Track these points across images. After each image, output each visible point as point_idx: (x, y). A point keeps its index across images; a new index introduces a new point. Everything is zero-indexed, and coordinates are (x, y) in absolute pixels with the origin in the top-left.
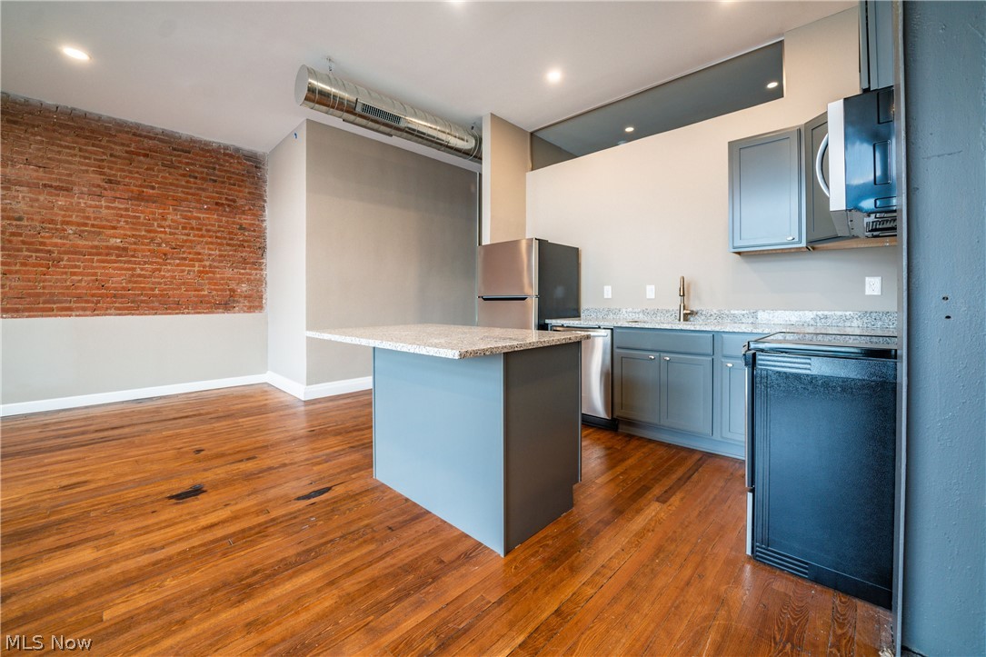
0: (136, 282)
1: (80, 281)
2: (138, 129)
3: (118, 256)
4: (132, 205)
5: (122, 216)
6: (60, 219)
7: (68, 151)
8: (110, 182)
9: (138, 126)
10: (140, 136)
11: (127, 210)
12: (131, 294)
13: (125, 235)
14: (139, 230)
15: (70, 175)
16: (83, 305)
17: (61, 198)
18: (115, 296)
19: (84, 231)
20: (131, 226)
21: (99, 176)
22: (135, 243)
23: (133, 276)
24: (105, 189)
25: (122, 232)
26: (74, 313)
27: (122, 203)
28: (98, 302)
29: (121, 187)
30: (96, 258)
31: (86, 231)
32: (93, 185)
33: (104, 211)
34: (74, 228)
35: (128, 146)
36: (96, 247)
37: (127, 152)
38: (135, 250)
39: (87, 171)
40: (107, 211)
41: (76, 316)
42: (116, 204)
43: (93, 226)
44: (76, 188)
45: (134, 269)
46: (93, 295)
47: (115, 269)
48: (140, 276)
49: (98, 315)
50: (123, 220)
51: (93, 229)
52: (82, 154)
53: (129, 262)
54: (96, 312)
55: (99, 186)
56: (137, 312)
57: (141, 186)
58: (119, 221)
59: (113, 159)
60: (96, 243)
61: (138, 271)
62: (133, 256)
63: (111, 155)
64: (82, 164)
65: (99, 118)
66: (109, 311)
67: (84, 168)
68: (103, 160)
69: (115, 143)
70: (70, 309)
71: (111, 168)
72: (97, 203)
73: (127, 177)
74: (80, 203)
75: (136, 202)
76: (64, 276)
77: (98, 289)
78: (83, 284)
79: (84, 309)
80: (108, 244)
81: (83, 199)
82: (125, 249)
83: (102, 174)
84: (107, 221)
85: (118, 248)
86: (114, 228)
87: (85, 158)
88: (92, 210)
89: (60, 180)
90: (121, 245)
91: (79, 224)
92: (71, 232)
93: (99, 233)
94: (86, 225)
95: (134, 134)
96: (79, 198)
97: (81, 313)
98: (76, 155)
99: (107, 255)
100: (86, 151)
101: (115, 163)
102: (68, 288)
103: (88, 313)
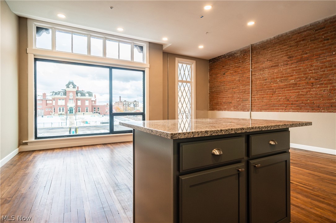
0: (300, 98)
1: (281, 99)
2: (300, 30)
3: (293, 87)
4: (298, 64)
5: (294, 70)
6: (275, 77)
7: (277, 51)
8: (290, 57)
9: (300, 29)
10: (301, 32)
11: (296, 67)
12: (298, 103)
13: (296, 78)
14: (301, 74)
15: (278, 60)
16: (282, 108)
17: (276, 69)
18: (292, 104)
19: (282, 80)
20: (298, 73)
21: (286, 57)
22: (299, 81)
23: (298, 95)
24: (289, 61)
25: (295, 77)
26: (279, 111)
27: (294, 65)
28: (286, 107)
29: (294, 58)
30: (286, 89)
31: (283, 79)
32: (285, 61)
33: (288, 70)
34: (279, 79)
35: (296, 39)
36: (286, 85)
37: (296, 42)
38: (299, 84)
39: (283, 57)
40: (289, 70)
41: (280, 112)
42: (293, 66)
43: (285, 77)
44: (279, 64)
45: (299, 92)
46: (285, 104)
47: (292, 93)
48: (301, 95)
49: (286, 112)
50: (295, 72)
51: (285, 78)
52: (281, 51)
53: (297, 89)
54: (286, 110)
55: (286, 61)
56: (300, 111)
57: (302, 55)
58: (293, 73)
59: (291, 48)
60: (286, 83)
61: (301, 93)
62: (299, 86)
63: (290, 47)
64: (281, 54)
65: (286, 34)
66: (290, 110)
67: (282, 56)
68: (287, 50)
69: (291, 41)
70: (278, 109)
71: (290, 52)
72: (286, 68)
73: (296, 53)
74: (281, 69)
75: (300, 63)
76: (277, 97)
77: (286, 101)
78: (282, 100)
79: (282, 109)
80: (290, 83)
81: (282, 67)
82: (296, 84)
83: (287, 55)
84: (289, 74)
85: (293, 84)
86: (292, 76)
87: (282, 52)
88: (284, 71)
89: (275, 63)
90: (294, 82)
91: (281, 77)
92: (278, 81)
93: (287, 80)
94: (282, 77)
95: (299, 33)
96: (281, 67)
97: (282, 111)
98: (279, 52)
99: (289, 87)
100: (282, 49)
101: (291, 49)
102: (277, 101)
103: (284, 111)
